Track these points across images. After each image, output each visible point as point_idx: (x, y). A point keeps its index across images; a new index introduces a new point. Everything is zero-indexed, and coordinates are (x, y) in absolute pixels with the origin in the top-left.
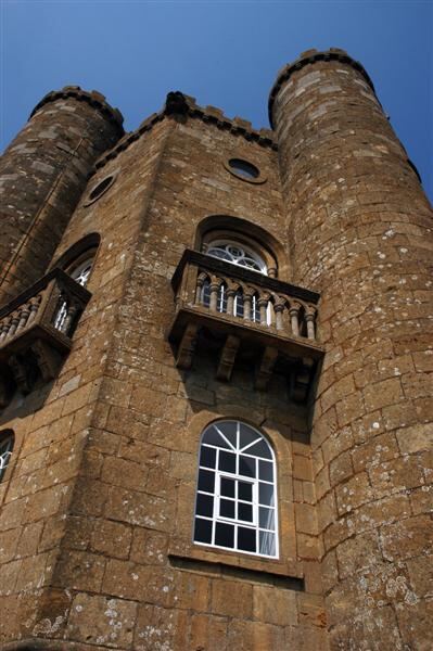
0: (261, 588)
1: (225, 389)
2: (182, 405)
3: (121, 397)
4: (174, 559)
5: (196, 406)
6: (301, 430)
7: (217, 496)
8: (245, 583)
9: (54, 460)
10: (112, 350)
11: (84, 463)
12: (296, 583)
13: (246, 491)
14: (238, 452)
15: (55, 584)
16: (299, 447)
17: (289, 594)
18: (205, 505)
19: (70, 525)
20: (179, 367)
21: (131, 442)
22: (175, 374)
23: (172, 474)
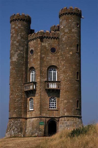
0: (55, 111)
1: (51, 94)
2: (47, 97)
3: (42, 97)
4: (48, 110)
5: (49, 96)
6: (59, 97)
7: (51, 104)
8: (53, 111)
9: (38, 103)
10: (40, 92)
11: (40, 104)
12: (58, 111)
13: (53, 103)
14: (53, 100)
15: (40, 113)
16: (59, 98)
17: (57, 111)
18: (50, 105)
19: (40, 109)
20: (47, 93)
21: (44, 101)
22: (46, 93)
23: (47, 103)
